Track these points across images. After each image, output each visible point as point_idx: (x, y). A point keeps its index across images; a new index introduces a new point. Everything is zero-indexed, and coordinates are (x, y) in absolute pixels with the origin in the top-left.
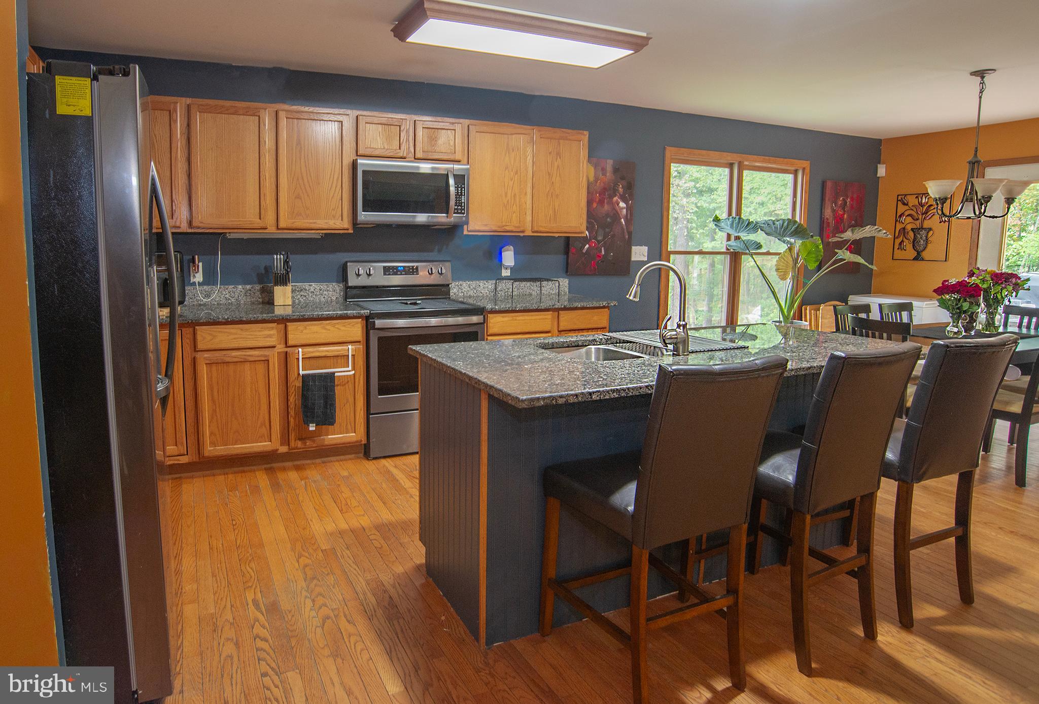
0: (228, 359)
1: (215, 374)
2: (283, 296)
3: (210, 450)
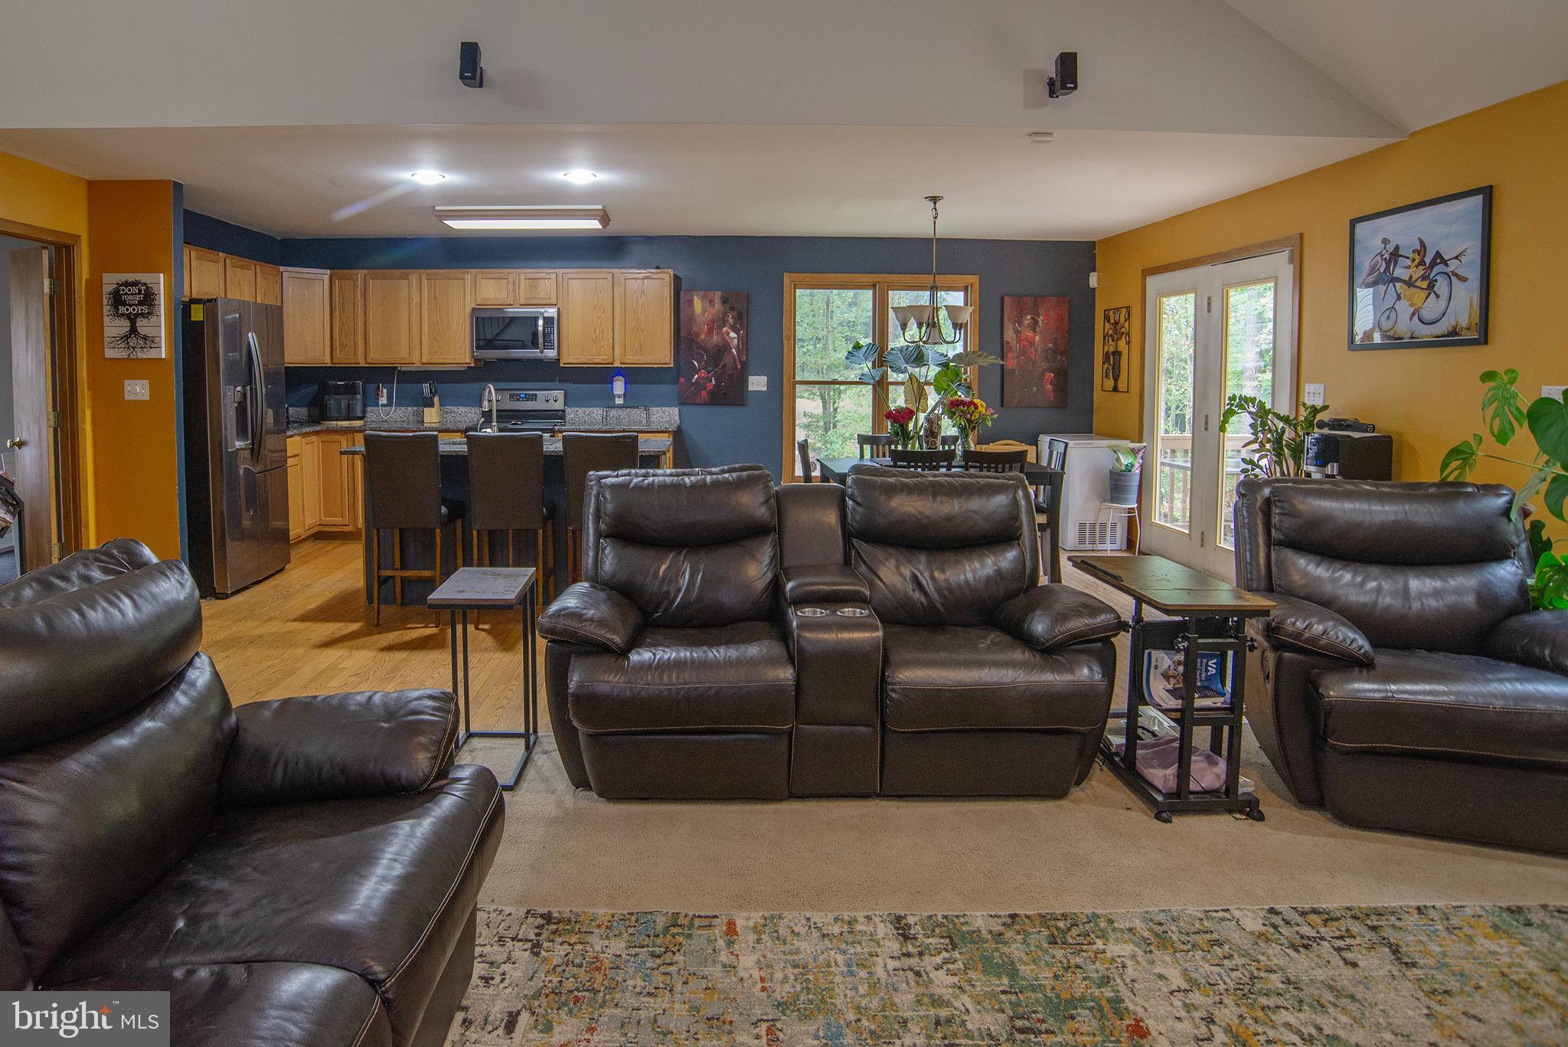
2: (432, 415)
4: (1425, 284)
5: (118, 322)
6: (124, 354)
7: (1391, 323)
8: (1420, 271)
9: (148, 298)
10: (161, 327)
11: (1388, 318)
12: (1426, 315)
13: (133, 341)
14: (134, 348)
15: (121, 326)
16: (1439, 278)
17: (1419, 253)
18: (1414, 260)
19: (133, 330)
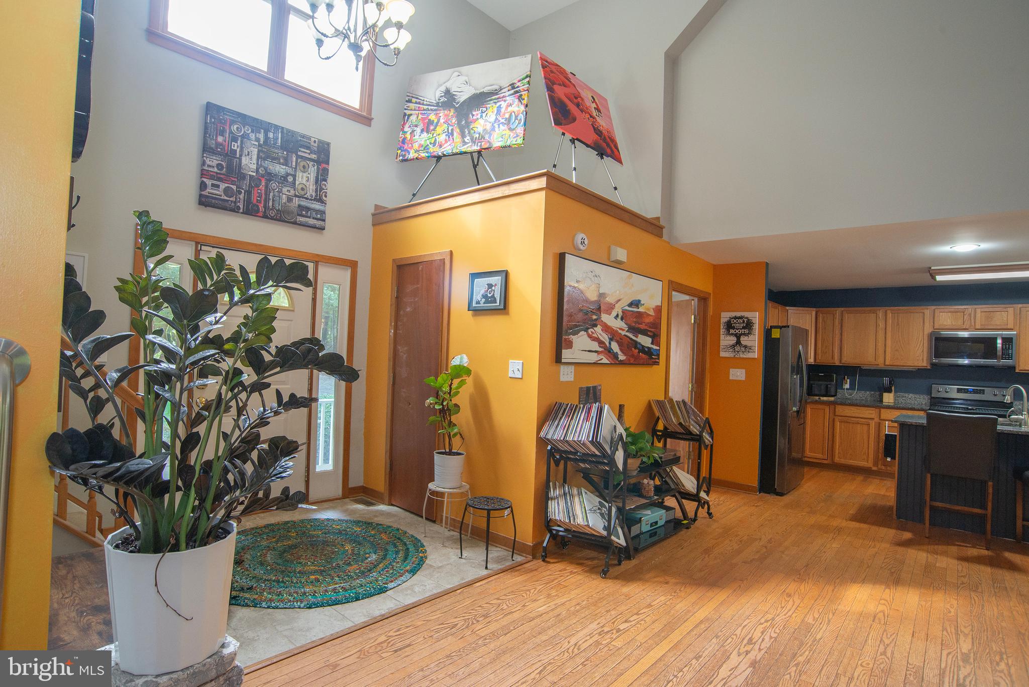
0: (849, 421)
1: (843, 427)
2: (888, 398)
3: (837, 460)
5: (729, 338)
6: (732, 355)
9: (749, 325)
10: (754, 341)
13: (737, 348)
14: (738, 352)
15: (733, 340)
19: (738, 342)
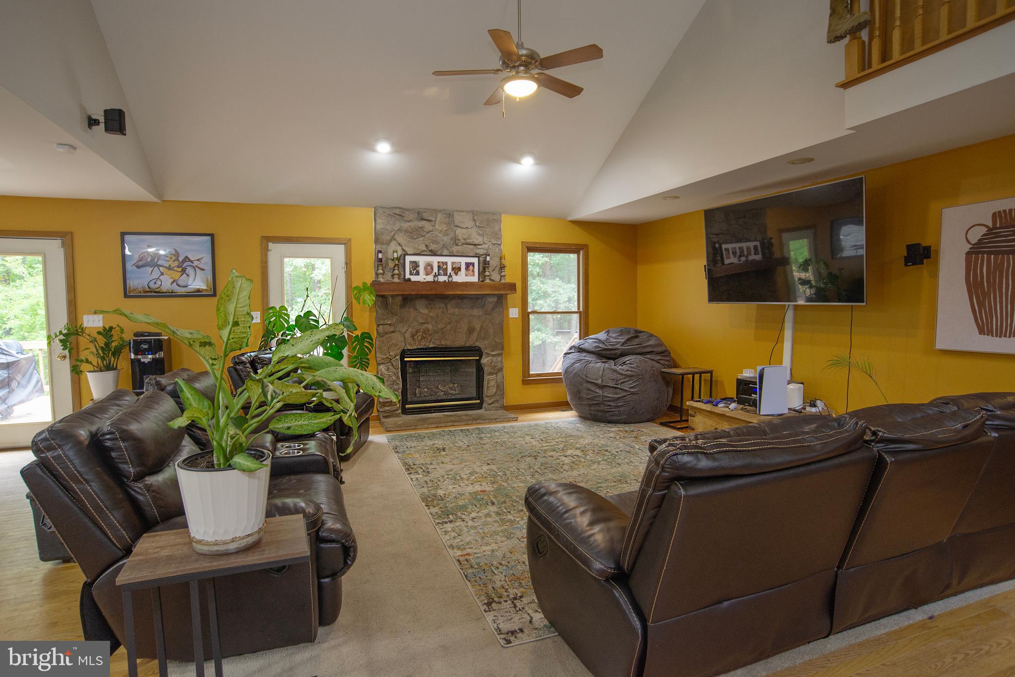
4: (180, 270)
7: (157, 286)
8: (176, 263)
11: (155, 283)
12: (180, 283)
16: (187, 267)
17: (174, 255)
18: (171, 258)
